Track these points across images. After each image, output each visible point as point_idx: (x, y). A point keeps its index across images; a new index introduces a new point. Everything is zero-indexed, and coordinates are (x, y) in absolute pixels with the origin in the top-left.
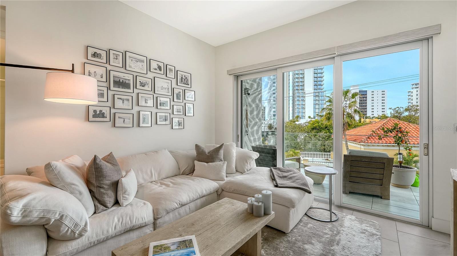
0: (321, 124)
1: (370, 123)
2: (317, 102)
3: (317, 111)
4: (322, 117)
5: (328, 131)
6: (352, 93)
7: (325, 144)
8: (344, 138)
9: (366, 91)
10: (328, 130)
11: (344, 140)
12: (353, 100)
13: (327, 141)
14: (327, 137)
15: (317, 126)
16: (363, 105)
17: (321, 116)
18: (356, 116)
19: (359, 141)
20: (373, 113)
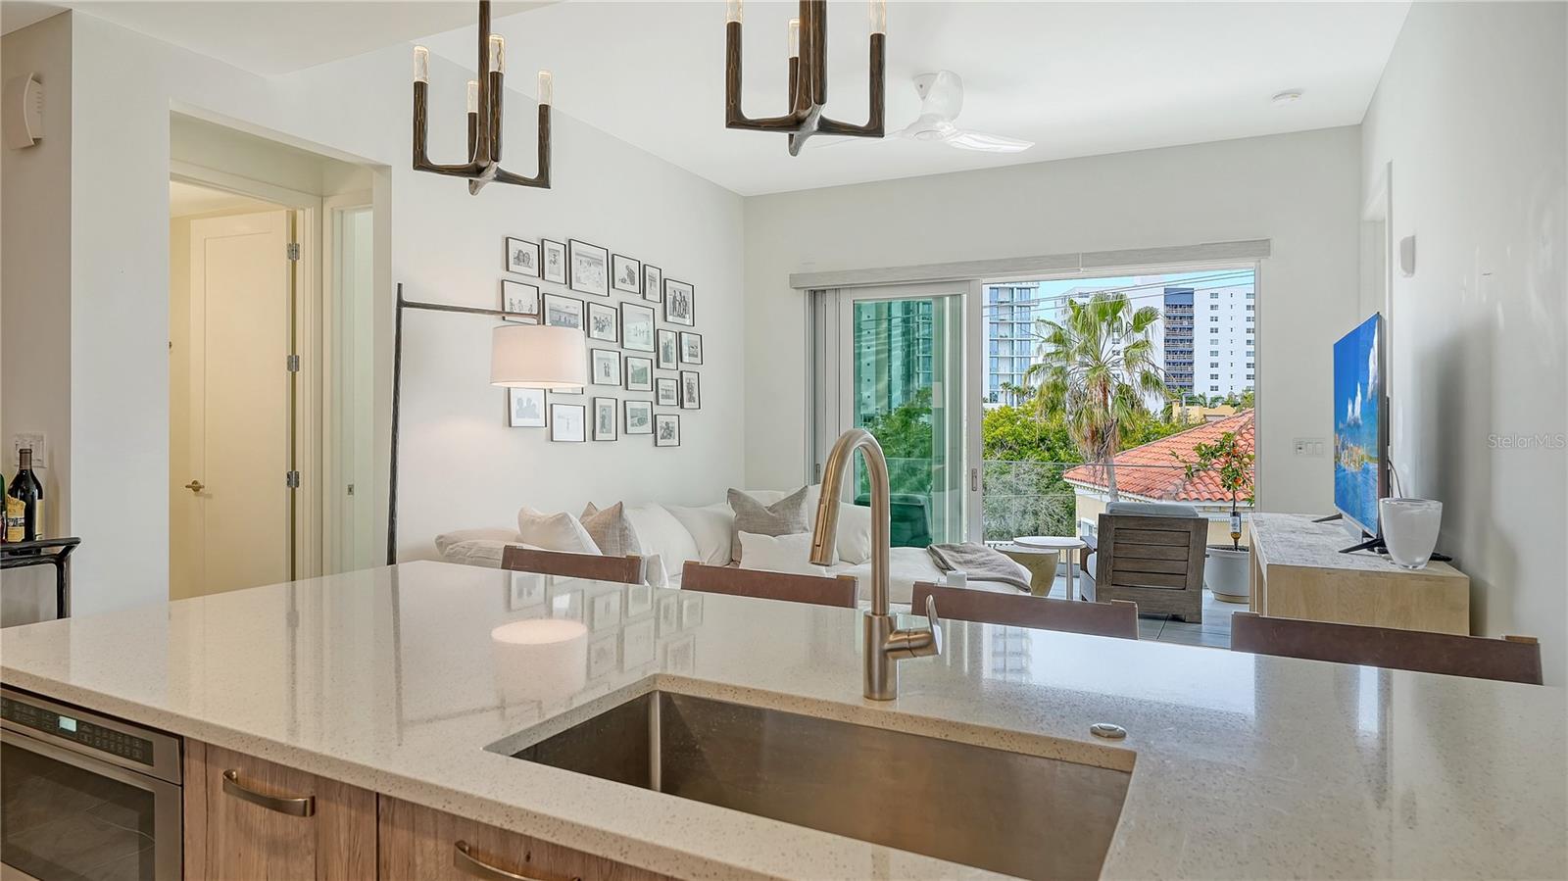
0: (1024, 426)
1: (1205, 421)
2: (1005, 331)
3: (1004, 368)
4: (1024, 393)
5: (1047, 454)
6: (1135, 311)
7: (1038, 509)
8: (1106, 483)
9: (1191, 293)
10: (1048, 449)
11: (1107, 490)
12: (1139, 337)
13: (1047, 493)
14: (1046, 481)
15: (1009, 435)
16: (1181, 347)
17: (1021, 392)
18: (1147, 397)
19: (1160, 494)
20: (1214, 382)
